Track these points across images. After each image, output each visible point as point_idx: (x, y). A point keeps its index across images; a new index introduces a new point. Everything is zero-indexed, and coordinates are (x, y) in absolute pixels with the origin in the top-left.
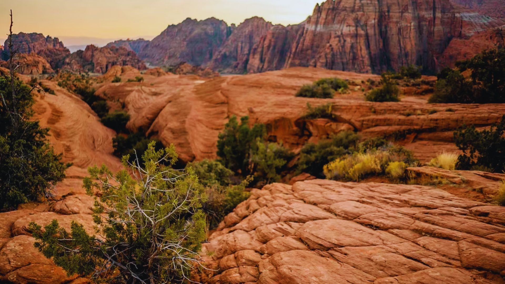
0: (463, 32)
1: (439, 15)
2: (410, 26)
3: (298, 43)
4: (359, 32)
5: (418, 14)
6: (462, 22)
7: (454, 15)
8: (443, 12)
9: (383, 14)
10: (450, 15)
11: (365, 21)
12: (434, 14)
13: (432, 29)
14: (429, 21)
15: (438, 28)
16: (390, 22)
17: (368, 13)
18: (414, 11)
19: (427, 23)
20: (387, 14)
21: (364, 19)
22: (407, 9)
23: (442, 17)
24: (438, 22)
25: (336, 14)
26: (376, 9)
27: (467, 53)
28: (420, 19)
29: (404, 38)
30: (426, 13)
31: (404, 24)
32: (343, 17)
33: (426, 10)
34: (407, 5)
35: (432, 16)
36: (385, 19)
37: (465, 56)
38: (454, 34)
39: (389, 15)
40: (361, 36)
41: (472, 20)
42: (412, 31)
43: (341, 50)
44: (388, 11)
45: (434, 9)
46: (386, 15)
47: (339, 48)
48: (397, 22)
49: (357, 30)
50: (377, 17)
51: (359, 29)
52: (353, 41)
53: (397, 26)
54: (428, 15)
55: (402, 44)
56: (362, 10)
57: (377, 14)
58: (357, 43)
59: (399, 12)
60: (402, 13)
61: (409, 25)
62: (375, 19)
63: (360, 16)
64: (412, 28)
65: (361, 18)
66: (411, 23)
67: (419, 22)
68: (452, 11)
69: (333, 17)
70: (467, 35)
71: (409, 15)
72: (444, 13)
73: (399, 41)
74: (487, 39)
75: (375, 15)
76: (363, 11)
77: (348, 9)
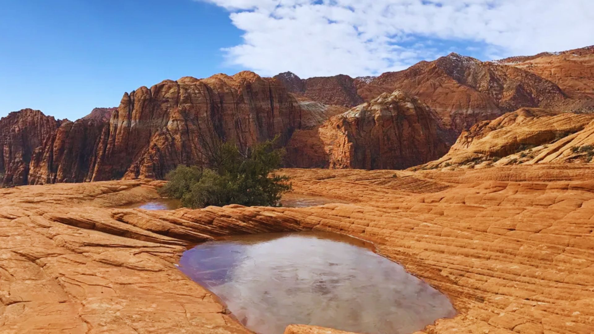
0: (303, 123)
1: (276, 105)
2: (249, 119)
3: (105, 144)
4: (190, 128)
5: (255, 105)
6: (300, 112)
7: (292, 104)
8: (280, 102)
9: (215, 105)
10: (287, 104)
11: (195, 114)
12: (271, 104)
13: (271, 120)
14: (268, 112)
15: (278, 120)
16: (224, 115)
17: (198, 105)
18: (251, 101)
19: (266, 115)
20: (219, 105)
21: (193, 112)
22: (243, 100)
23: (280, 107)
24: (276, 112)
25: (154, 107)
26: (206, 100)
27: (314, 145)
28: (258, 111)
29: (242, 132)
30: (263, 103)
31: (240, 116)
32: (164, 109)
33: (263, 100)
34: (242, 95)
35: (270, 106)
36: (218, 110)
37: (312, 148)
38: (294, 125)
39: (222, 106)
40: (193, 132)
41: (310, 109)
42: (251, 124)
43: (170, 150)
44: (221, 103)
45: (271, 98)
46: (219, 107)
47: (167, 147)
48: (233, 115)
49: (187, 125)
50: (209, 109)
51: (189, 123)
52: (184, 139)
53: (233, 118)
54: (265, 105)
55: (241, 139)
56: (189, 101)
57: (209, 105)
58: (189, 140)
59: (234, 103)
60: (237, 103)
61: (247, 117)
62: (206, 112)
63: (188, 108)
64: (251, 120)
65: (189, 111)
66: (249, 115)
67: (257, 114)
68: (290, 100)
69: (151, 109)
70: (308, 125)
71: (245, 106)
72: (282, 102)
73: (238, 136)
74: (334, 128)
75: (207, 107)
76: (192, 103)
77: (170, 100)
